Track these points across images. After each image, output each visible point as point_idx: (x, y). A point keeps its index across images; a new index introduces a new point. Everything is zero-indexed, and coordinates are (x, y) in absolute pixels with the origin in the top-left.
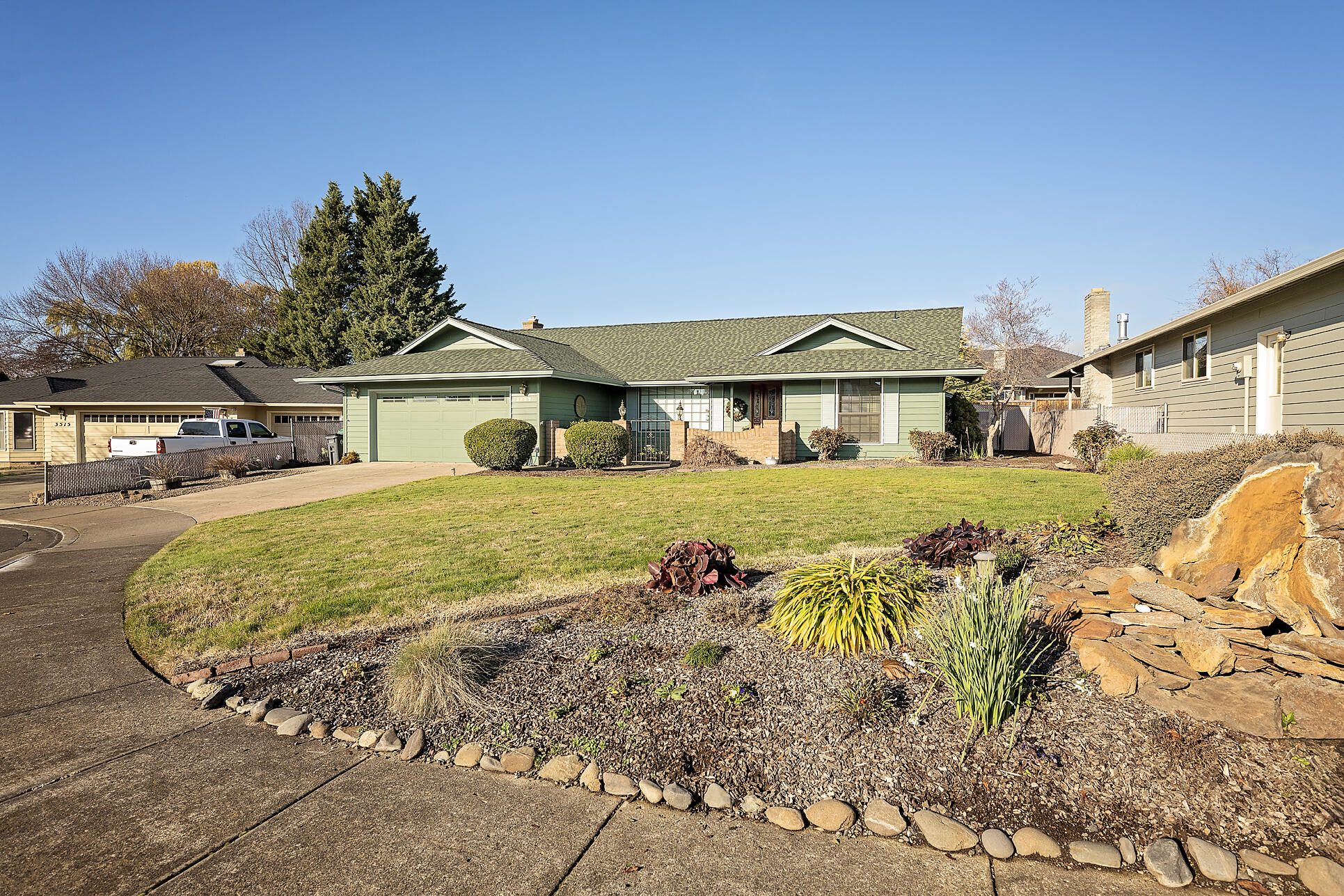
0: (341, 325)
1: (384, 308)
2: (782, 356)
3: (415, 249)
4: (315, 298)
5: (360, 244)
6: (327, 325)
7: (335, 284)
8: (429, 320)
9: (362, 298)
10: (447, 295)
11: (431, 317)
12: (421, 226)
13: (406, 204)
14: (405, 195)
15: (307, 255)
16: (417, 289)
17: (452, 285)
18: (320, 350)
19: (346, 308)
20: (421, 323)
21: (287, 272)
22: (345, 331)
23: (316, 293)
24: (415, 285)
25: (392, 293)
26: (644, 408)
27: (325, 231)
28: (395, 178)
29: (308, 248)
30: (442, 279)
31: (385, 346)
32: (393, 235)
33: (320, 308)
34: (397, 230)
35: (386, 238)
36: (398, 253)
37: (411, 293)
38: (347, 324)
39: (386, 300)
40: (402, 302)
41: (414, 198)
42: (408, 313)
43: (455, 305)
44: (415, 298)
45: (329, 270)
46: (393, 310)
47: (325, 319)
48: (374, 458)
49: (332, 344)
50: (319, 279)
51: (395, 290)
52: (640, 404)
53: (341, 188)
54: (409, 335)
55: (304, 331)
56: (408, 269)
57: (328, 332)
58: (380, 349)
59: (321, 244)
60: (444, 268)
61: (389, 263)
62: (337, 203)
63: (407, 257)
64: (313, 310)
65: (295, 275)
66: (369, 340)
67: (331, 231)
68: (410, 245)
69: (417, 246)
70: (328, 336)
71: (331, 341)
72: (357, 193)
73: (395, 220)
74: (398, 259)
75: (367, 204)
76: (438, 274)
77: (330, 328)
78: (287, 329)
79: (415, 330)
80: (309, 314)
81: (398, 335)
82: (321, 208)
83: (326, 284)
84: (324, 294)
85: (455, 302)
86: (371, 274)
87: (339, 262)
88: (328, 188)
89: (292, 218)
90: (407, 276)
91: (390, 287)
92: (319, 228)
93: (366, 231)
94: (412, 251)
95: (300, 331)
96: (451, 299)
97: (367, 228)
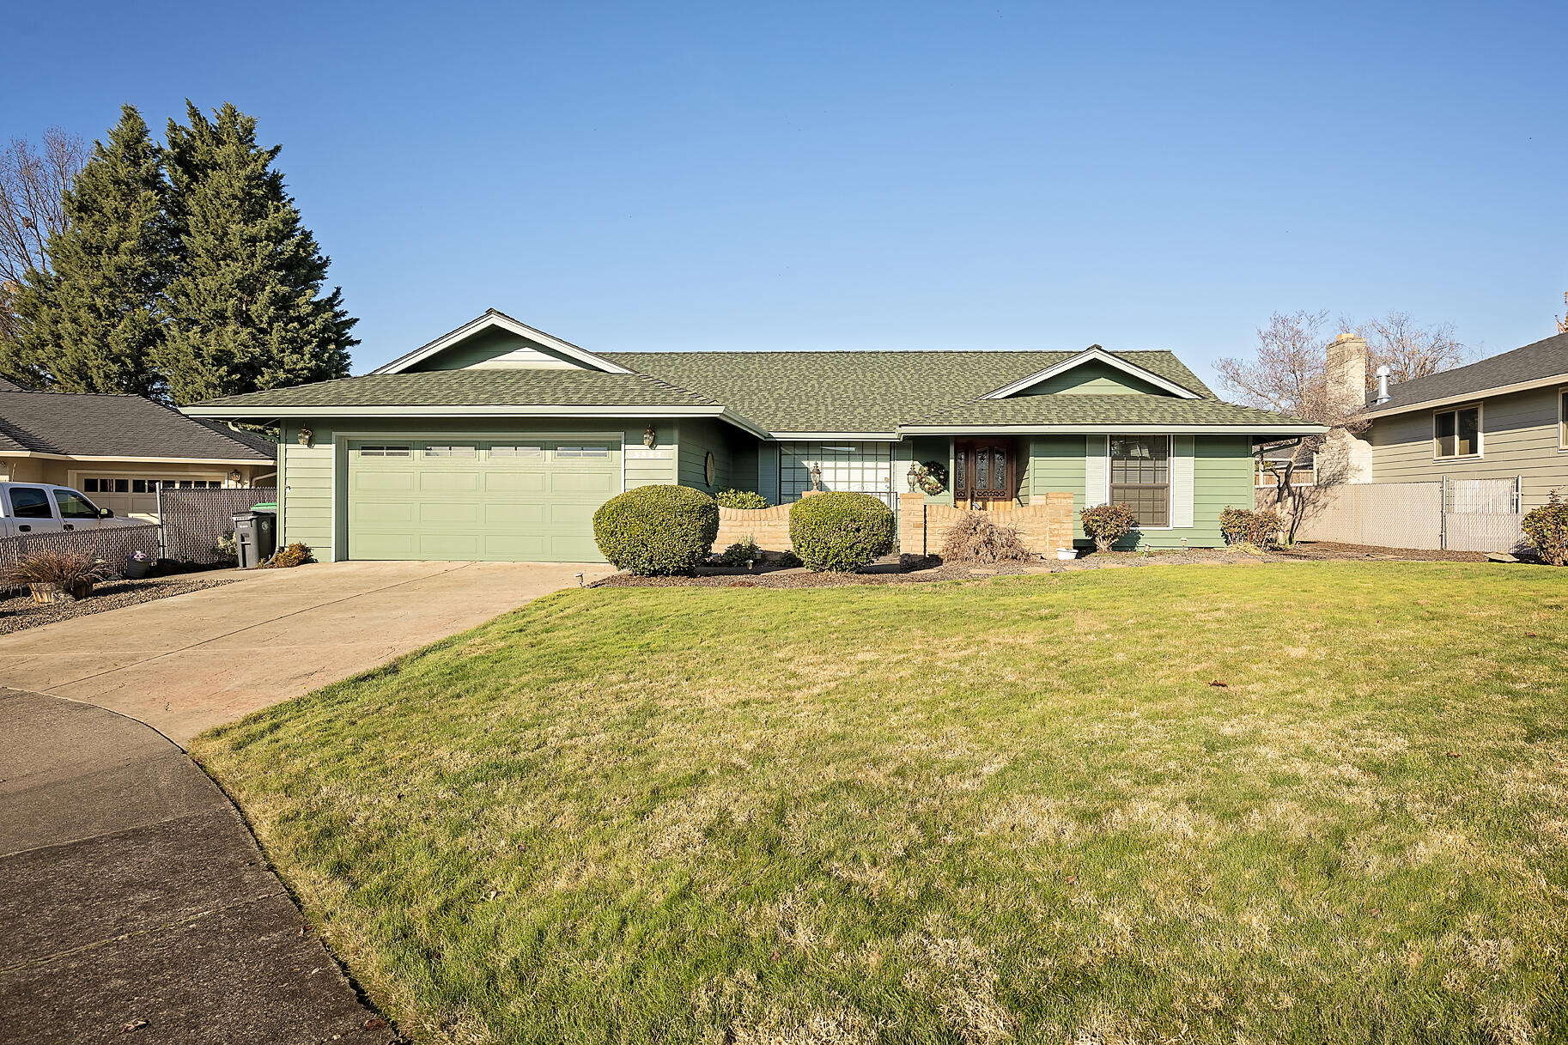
0: (147, 335)
1: (229, 314)
2: (1033, 400)
3: (281, 227)
4: (95, 290)
5: (179, 210)
6: (121, 336)
7: (135, 270)
8: (306, 337)
9: (187, 296)
10: (331, 302)
11: (309, 334)
12: (288, 191)
13: (266, 156)
14: (263, 142)
15: (80, 219)
16: (287, 289)
17: (338, 289)
18: (107, 376)
19: (157, 311)
20: (292, 341)
21: (32, 246)
22: (155, 347)
23: (97, 282)
24: (282, 282)
25: (243, 290)
26: (786, 474)
27: (117, 182)
28: (245, 113)
29: (82, 208)
30: (322, 278)
31: (229, 373)
32: (242, 201)
33: (107, 307)
34: (249, 194)
35: (230, 205)
36: (251, 230)
37: (276, 294)
38: (160, 335)
39: (232, 301)
40: (260, 307)
41: (277, 149)
42: (270, 324)
43: (343, 319)
44: (283, 303)
45: (123, 246)
46: (245, 320)
47: (114, 326)
48: (342, 555)
49: (130, 366)
50: (104, 259)
51: (249, 287)
52: (780, 468)
53: (143, 117)
54: (271, 358)
55: (76, 342)
56: (271, 256)
57: (123, 346)
58: (221, 377)
59: (108, 205)
60: (325, 262)
61: (236, 243)
62: (139, 141)
63: (268, 238)
64: (93, 308)
65: (57, 250)
66: (202, 362)
67: (127, 185)
68: (273, 220)
69: (285, 222)
70: (122, 353)
71: (128, 361)
72: (174, 128)
73: (248, 178)
74: (253, 240)
75: (193, 148)
76: (317, 270)
77: (126, 339)
78: (38, 338)
79: (283, 351)
80: (86, 316)
81: (253, 358)
82: (106, 146)
83: (119, 269)
84: (112, 284)
85: (344, 314)
86: (203, 260)
87: (143, 235)
88: (122, 114)
89: (43, 157)
90: (268, 268)
91: (239, 282)
92: (105, 178)
93: (193, 191)
94: (277, 230)
95: (67, 342)
96: (337, 309)
97: (194, 186)
